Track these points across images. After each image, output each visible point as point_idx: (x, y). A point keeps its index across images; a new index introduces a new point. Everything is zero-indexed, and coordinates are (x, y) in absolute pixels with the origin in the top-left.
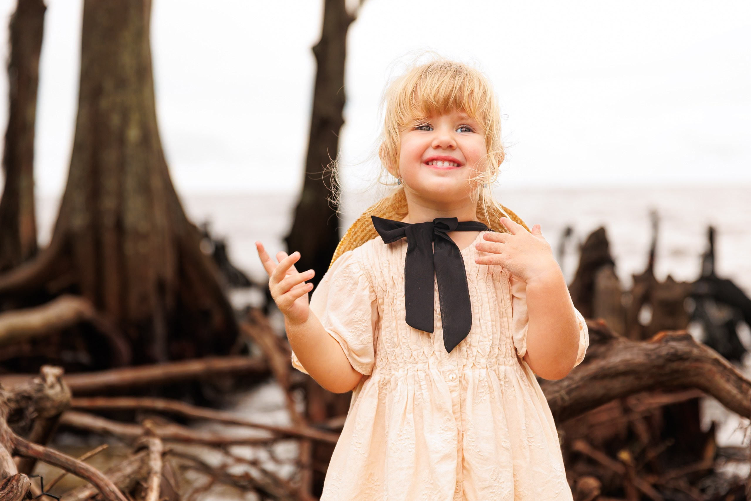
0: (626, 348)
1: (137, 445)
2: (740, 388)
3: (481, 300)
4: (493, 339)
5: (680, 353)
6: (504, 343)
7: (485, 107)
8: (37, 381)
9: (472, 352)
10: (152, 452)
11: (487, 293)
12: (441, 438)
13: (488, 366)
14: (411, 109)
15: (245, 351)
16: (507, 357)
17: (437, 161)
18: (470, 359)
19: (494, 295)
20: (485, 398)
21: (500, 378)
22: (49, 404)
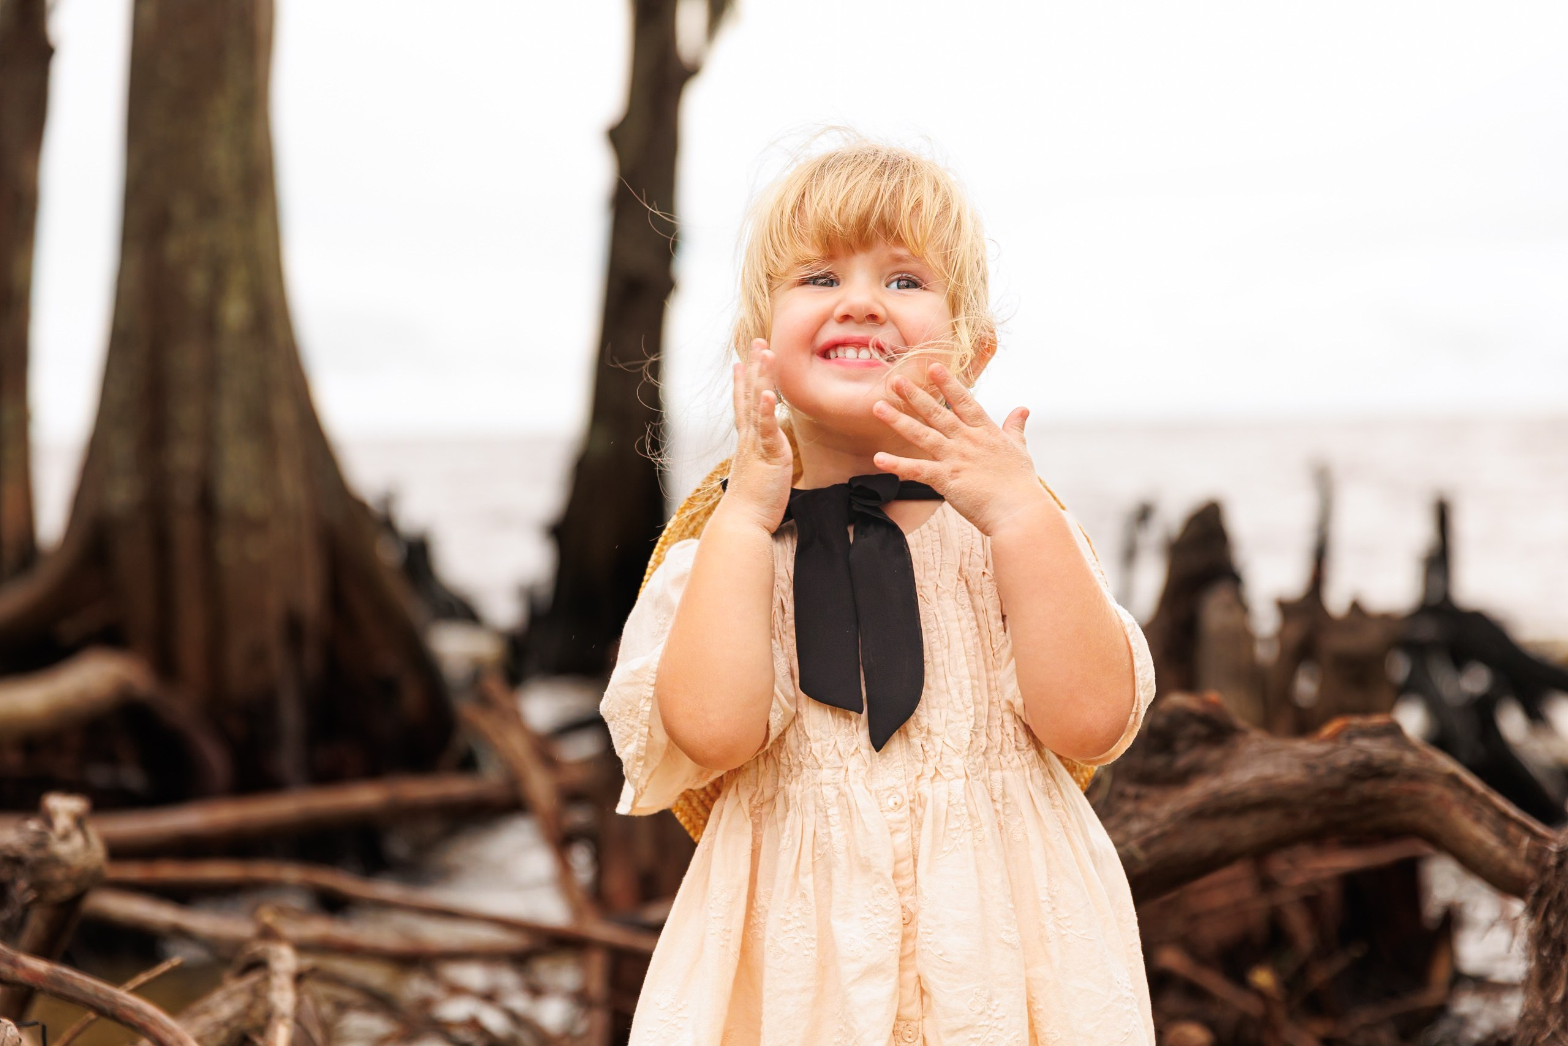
0: (1264, 752)
1: (242, 959)
2: (1502, 835)
3: (946, 637)
4: (975, 715)
5: (1377, 763)
6: (999, 723)
7: (947, 233)
8: (33, 825)
9: (934, 747)
10: (276, 974)
11: (959, 620)
12: (865, 929)
13: (969, 773)
14: (792, 243)
15: (468, 764)
16: (1007, 751)
17: (846, 348)
18: (930, 761)
19: (974, 623)
20: (962, 841)
21: (994, 798)
22: (59, 874)
